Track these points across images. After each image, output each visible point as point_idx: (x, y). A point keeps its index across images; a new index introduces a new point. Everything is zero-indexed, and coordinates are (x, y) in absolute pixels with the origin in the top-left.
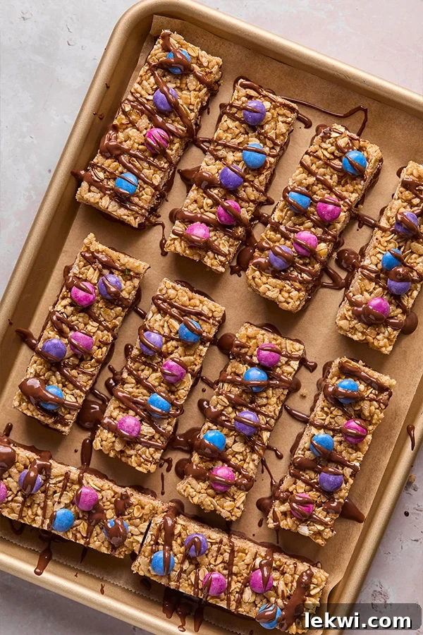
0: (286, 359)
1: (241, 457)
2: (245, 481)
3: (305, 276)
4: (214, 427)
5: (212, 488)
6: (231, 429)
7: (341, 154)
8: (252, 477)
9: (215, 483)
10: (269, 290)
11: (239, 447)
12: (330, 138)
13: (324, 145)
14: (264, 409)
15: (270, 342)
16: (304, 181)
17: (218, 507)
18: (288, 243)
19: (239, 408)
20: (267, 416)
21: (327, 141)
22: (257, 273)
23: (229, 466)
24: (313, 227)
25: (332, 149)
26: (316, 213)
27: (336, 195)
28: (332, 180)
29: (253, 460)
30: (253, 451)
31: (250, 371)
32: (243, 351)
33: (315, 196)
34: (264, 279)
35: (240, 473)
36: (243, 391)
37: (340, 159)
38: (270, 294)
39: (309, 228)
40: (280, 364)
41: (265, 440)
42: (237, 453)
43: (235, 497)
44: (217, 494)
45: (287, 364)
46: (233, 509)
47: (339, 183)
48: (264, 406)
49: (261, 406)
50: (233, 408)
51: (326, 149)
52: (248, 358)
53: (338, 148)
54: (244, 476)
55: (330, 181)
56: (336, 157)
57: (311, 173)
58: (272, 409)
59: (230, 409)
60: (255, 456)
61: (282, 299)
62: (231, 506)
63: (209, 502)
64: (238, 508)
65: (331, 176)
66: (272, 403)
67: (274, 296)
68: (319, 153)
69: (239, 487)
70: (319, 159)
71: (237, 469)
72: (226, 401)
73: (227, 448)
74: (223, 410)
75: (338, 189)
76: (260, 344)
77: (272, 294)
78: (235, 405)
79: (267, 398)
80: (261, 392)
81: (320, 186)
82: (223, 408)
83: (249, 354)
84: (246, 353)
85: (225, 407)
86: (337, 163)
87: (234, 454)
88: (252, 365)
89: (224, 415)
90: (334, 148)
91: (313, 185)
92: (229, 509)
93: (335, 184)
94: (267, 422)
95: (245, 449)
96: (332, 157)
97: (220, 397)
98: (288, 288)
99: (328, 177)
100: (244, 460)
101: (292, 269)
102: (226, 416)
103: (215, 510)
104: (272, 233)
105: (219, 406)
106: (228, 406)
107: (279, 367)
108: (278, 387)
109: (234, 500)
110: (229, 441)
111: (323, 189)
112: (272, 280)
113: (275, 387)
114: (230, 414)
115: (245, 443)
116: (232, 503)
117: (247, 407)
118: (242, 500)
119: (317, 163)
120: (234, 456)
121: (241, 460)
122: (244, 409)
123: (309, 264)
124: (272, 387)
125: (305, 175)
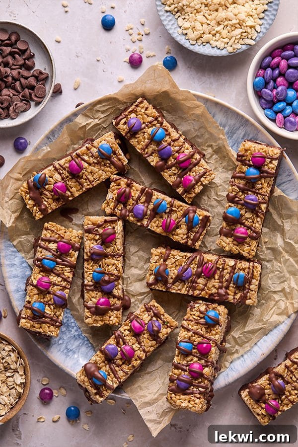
0: (270, 160)
1: (251, 220)
2: (255, 235)
3: (200, 389)
4: (233, 205)
5: (236, 241)
6: (242, 205)
7: (204, 315)
8: (258, 232)
9: (237, 238)
10: (182, 403)
11: (248, 215)
12: (195, 308)
13: (192, 313)
14: (260, 191)
15: (259, 151)
16: (186, 336)
17: (241, 251)
18: (186, 373)
19: (245, 192)
20: (262, 195)
21: (194, 310)
22: (173, 395)
23: (244, 226)
24: (199, 360)
25: (198, 314)
26: (198, 352)
27: (207, 339)
28: (202, 331)
29: (258, 222)
30: (258, 216)
31: (249, 169)
32: (244, 158)
33: (195, 343)
34: (178, 397)
35: (252, 230)
36: (247, 182)
37: (204, 318)
38: (183, 405)
39: (197, 362)
40: (266, 163)
41: (263, 209)
42: (248, 218)
43: (250, 244)
44: (239, 243)
45: (271, 162)
46: (250, 251)
47: (207, 332)
48: (261, 189)
49: (258, 190)
50: (243, 192)
51: (194, 315)
52: (248, 162)
53: (201, 312)
54: (254, 232)
55: (201, 332)
56: (201, 318)
57: (189, 330)
58: (265, 190)
59: (241, 193)
60: (259, 219)
61: (191, 406)
62: (248, 249)
63: (235, 249)
64: (253, 250)
65: (201, 329)
66: (265, 187)
67: (186, 405)
68: (191, 318)
69: (252, 238)
70: (192, 321)
71: (249, 228)
72: (237, 189)
73: (242, 216)
74: (236, 195)
75: (207, 335)
76: (253, 153)
77: (184, 404)
78: (243, 191)
79: (262, 184)
80: (257, 181)
81: (196, 336)
82: (236, 193)
83: (247, 160)
84: (245, 160)
85: (237, 193)
86: (202, 321)
87: (247, 219)
88: (250, 166)
89: (238, 197)
90: (198, 313)
91: (192, 336)
92: (247, 252)
93: (205, 333)
94: (263, 198)
95: (253, 216)
96: (199, 318)
97: (233, 187)
98: (193, 398)
99: (199, 330)
100: (253, 222)
101: (192, 387)
102: (239, 198)
103: (240, 253)
104: (176, 370)
105: (233, 192)
106: (239, 192)
107: (267, 165)
108: (267, 177)
109: (250, 246)
110: (243, 212)
111: (199, 337)
112: (182, 397)
113: (265, 177)
114: (241, 196)
115: (252, 212)
116: (249, 248)
117: (250, 191)
118: (254, 246)
119: (191, 324)
120: (247, 220)
121: (251, 222)
122: (249, 192)
123: (201, 382)
124: (264, 178)
125: (186, 333)
